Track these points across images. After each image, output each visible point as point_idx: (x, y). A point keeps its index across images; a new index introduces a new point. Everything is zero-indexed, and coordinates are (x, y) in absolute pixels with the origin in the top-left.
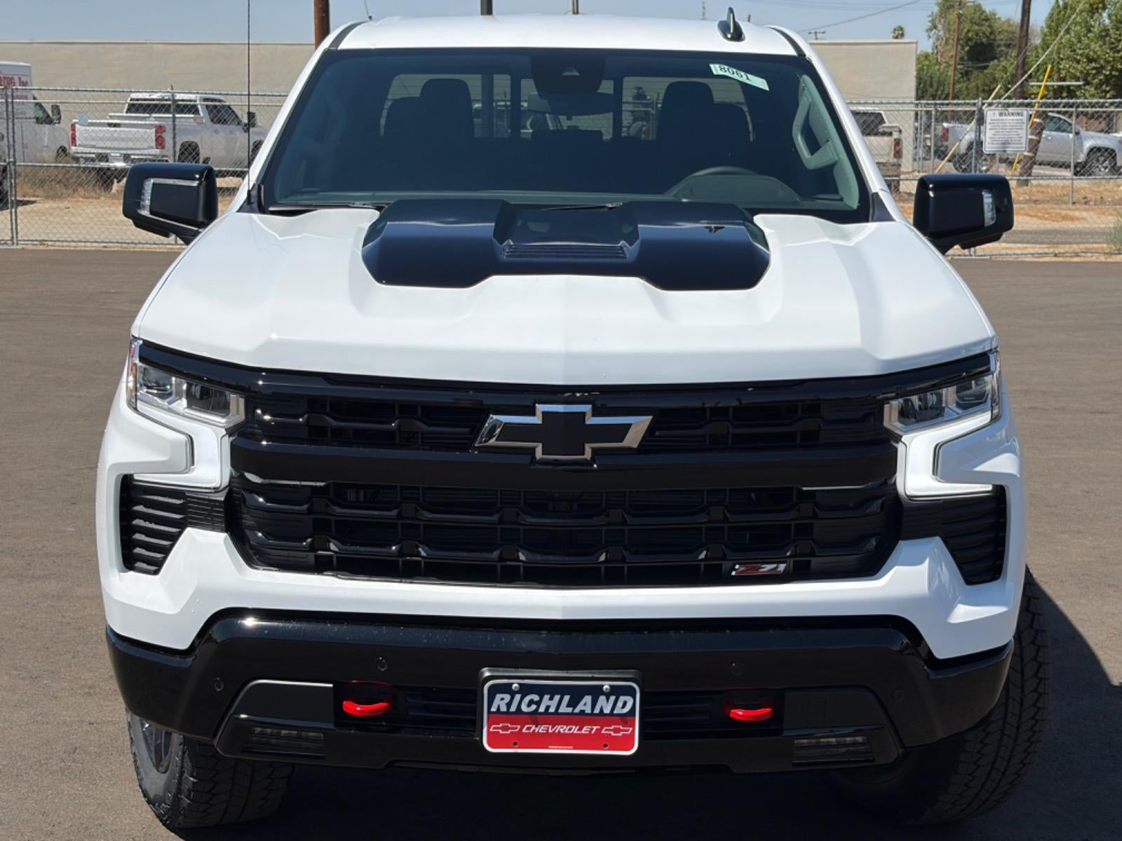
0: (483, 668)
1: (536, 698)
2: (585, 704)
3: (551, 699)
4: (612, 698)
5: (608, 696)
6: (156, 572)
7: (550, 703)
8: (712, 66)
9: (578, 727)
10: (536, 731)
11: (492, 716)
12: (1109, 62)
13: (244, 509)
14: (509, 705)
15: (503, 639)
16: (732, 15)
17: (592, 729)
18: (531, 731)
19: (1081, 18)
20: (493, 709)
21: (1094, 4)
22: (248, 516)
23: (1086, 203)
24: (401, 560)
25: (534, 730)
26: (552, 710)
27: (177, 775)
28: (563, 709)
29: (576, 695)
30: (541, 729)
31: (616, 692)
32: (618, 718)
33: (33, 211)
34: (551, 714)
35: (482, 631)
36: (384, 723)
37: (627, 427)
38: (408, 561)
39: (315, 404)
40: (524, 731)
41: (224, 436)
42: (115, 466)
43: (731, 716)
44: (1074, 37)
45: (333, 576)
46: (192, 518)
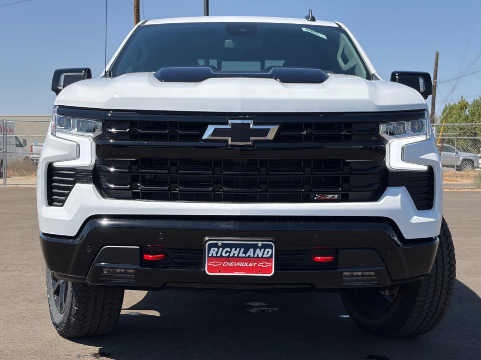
0: (205, 237)
1: (229, 250)
2: (251, 253)
3: (236, 250)
4: (263, 250)
5: (260, 249)
6: (62, 206)
7: (235, 252)
8: (303, 29)
9: (247, 263)
10: (229, 265)
11: (209, 258)
12: (469, 130)
13: (101, 173)
14: (217, 253)
15: (214, 224)
16: (310, 12)
17: (253, 264)
18: (227, 265)
19: (456, 112)
20: (210, 255)
21: (462, 106)
22: (103, 177)
23: (462, 177)
24: (169, 192)
25: (228, 265)
26: (236, 255)
27: (70, 307)
28: (241, 255)
29: (247, 248)
30: (231, 264)
31: (264, 247)
32: (265, 259)
33: (13, 179)
34: (236, 257)
35: (205, 221)
36: (162, 265)
37: (268, 130)
38: (173, 193)
39: (132, 124)
40: (224, 265)
41: (93, 141)
42: (45, 159)
43: (315, 260)
44: (454, 120)
45: (140, 200)
46: (79, 179)
